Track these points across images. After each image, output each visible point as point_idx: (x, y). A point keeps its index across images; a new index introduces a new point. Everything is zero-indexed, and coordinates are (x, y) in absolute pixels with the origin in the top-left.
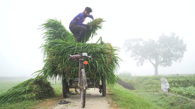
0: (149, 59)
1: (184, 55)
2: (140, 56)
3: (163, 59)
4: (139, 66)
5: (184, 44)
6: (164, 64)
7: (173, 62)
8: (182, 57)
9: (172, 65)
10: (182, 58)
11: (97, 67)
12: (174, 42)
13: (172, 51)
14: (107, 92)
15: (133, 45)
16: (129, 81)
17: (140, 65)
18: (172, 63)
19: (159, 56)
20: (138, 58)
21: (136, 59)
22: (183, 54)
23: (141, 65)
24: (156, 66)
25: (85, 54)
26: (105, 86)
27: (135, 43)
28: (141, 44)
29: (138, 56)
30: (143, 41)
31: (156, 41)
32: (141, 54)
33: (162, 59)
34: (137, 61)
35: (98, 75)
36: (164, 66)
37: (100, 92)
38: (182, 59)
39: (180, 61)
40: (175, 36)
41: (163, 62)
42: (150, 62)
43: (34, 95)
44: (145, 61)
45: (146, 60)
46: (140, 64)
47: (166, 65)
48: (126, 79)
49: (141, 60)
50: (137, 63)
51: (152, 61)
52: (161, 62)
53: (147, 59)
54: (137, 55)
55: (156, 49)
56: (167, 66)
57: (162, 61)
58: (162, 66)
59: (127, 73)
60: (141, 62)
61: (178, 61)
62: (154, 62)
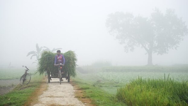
24: (150, 53)
33: (157, 43)
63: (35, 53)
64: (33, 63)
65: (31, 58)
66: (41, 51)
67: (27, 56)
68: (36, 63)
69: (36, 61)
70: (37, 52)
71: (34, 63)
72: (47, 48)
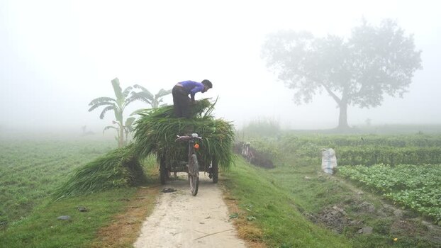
0: (325, 86)
1: (413, 79)
2: (304, 79)
3: (362, 89)
4: (300, 104)
5: (416, 50)
6: (362, 99)
7: (385, 95)
8: (407, 82)
9: (381, 102)
10: (408, 87)
11: (207, 146)
12: (390, 43)
13: (384, 68)
14: (219, 177)
15: (287, 48)
16: (266, 148)
17: (302, 101)
18: (382, 98)
19: (352, 80)
20: (298, 84)
21: (292, 86)
22: (410, 76)
23: (306, 100)
24: (343, 105)
25: (195, 135)
26: (217, 169)
27: (294, 44)
28: (308, 47)
29: (298, 79)
30: (313, 40)
31: (346, 41)
32: (308, 74)
33: (359, 86)
34: (296, 90)
35: (208, 156)
36: (363, 105)
37: (210, 176)
38: (406, 88)
39: (401, 95)
40: (395, 29)
41: (361, 94)
42: (328, 93)
43: (125, 181)
44: (317, 90)
45: (318, 88)
46: (303, 97)
47: (367, 101)
48: (260, 143)
49: (305, 89)
50: (297, 95)
51: (332, 91)
52: (356, 94)
53: (323, 86)
54: (296, 76)
55: (345, 62)
56: (370, 106)
57: (358, 91)
58: (357, 106)
59: (268, 122)
60: (306, 93)
61: (397, 94)
62: (340, 95)
63: (112, 102)
64: (105, 129)
65: (102, 116)
66: (127, 98)
67: (90, 110)
68: (113, 127)
69: (114, 122)
70: (116, 98)
71: (108, 127)
72: (143, 88)
